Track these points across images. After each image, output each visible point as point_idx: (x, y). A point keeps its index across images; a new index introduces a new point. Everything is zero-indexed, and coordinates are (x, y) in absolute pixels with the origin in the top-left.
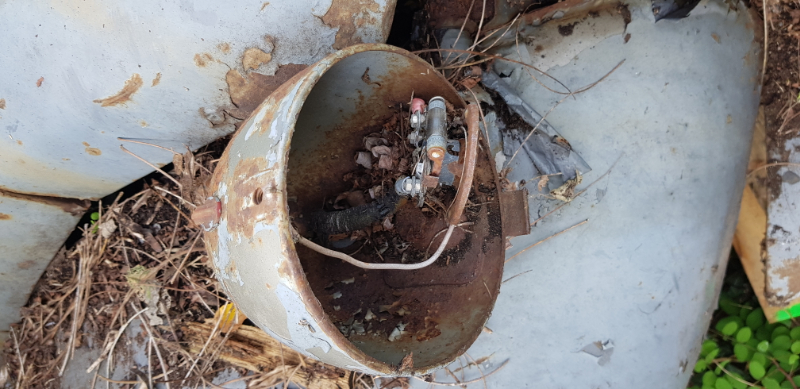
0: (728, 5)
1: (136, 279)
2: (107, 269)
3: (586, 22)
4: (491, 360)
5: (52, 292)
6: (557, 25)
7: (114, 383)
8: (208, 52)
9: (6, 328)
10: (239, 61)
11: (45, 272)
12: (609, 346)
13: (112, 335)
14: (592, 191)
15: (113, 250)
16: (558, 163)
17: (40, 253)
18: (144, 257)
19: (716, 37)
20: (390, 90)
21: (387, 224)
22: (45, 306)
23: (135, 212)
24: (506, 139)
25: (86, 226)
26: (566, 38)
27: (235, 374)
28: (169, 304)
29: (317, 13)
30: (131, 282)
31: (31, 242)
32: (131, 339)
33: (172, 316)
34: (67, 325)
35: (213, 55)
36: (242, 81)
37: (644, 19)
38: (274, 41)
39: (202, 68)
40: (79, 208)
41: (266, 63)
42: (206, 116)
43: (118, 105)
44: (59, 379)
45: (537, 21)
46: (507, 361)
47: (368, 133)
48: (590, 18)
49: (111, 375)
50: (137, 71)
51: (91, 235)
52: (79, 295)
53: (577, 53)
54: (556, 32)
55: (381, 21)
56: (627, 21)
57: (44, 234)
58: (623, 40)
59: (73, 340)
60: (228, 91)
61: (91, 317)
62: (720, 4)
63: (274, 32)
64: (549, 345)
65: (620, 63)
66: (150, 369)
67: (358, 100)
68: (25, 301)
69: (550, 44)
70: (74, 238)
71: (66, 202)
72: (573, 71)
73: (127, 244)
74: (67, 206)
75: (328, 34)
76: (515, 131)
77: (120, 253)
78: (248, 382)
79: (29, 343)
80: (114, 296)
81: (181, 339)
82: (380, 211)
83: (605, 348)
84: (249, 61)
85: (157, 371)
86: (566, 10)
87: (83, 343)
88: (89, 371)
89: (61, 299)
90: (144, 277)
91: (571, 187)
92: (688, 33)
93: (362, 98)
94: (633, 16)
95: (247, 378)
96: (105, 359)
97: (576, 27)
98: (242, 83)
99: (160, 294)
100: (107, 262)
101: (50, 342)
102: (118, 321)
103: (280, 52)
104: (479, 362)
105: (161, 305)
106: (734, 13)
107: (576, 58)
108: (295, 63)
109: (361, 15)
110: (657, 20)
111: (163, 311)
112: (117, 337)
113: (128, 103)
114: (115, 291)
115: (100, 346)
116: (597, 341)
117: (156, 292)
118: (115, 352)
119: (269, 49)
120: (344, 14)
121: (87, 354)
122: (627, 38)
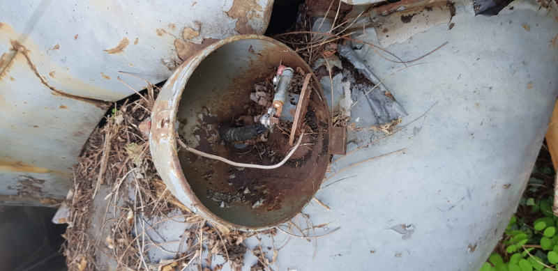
0: (540, 3)
1: (131, 151)
2: (119, 142)
3: (422, 14)
4: (329, 226)
5: (92, 151)
6: (401, 15)
7: (118, 208)
8: (163, 28)
9: (70, 167)
10: (181, 34)
11: (89, 139)
12: (411, 228)
13: (118, 180)
14: (410, 129)
15: (123, 132)
16: (387, 107)
17: (86, 128)
18: (138, 139)
19: (526, 27)
20: (268, 58)
21: (263, 138)
22: (88, 158)
23: (134, 111)
24: (354, 89)
25: (109, 116)
26: (406, 24)
27: (180, 212)
28: (147, 167)
29: (225, 9)
30: (129, 152)
31: (80, 122)
32: (128, 184)
33: (148, 174)
34: (97, 170)
35: (166, 30)
36: (184, 46)
37: (466, 13)
38: (200, 25)
39: (161, 37)
40: (105, 105)
41: (197, 36)
42: (165, 64)
43: (117, 54)
44: (92, 201)
45: (385, 12)
46: (339, 228)
47: (257, 82)
48: (425, 12)
49: (117, 202)
50: (126, 36)
51: (111, 122)
52: (104, 155)
53: (413, 35)
54: (399, 19)
55: (263, 17)
56: (453, 14)
57: (86, 118)
58: (448, 27)
59: (100, 180)
60: (176, 50)
61: (110, 168)
62: (533, 3)
63: (200, 19)
64: (368, 222)
65: (444, 45)
66: (135, 202)
67: (250, 63)
68: (79, 154)
69: (394, 27)
70: (103, 123)
71: (98, 102)
72: (408, 47)
73: (129, 130)
74: (98, 104)
75: (231, 23)
76: (361, 85)
77: (126, 134)
78: (186, 217)
79: (81, 178)
80: (122, 158)
81: (151, 188)
82: (257, 131)
83: (407, 229)
84: (186, 35)
85: (139, 205)
86: (407, 6)
87: (105, 183)
88: (106, 198)
89: (96, 155)
90: (136, 150)
91: (393, 125)
92: (501, 24)
93: (252, 61)
94: (457, 11)
95: (186, 215)
96: (114, 193)
97: (414, 17)
98: (183, 47)
99: (143, 161)
100: (119, 138)
101: (90, 179)
102: (122, 172)
103: (204, 31)
104: (320, 226)
105: (143, 168)
106: (544, 10)
107: (411, 38)
108: (213, 38)
109: (251, 12)
110: (476, 15)
111: (143, 171)
112: (121, 182)
113: (122, 53)
114: (122, 155)
115: (113, 185)
116: (402, 224)
117: (141, 160)
118: (120, 190)
119: (197, 28)
120: (241, 11)
121: (107, 189)
122: (451, 26)
